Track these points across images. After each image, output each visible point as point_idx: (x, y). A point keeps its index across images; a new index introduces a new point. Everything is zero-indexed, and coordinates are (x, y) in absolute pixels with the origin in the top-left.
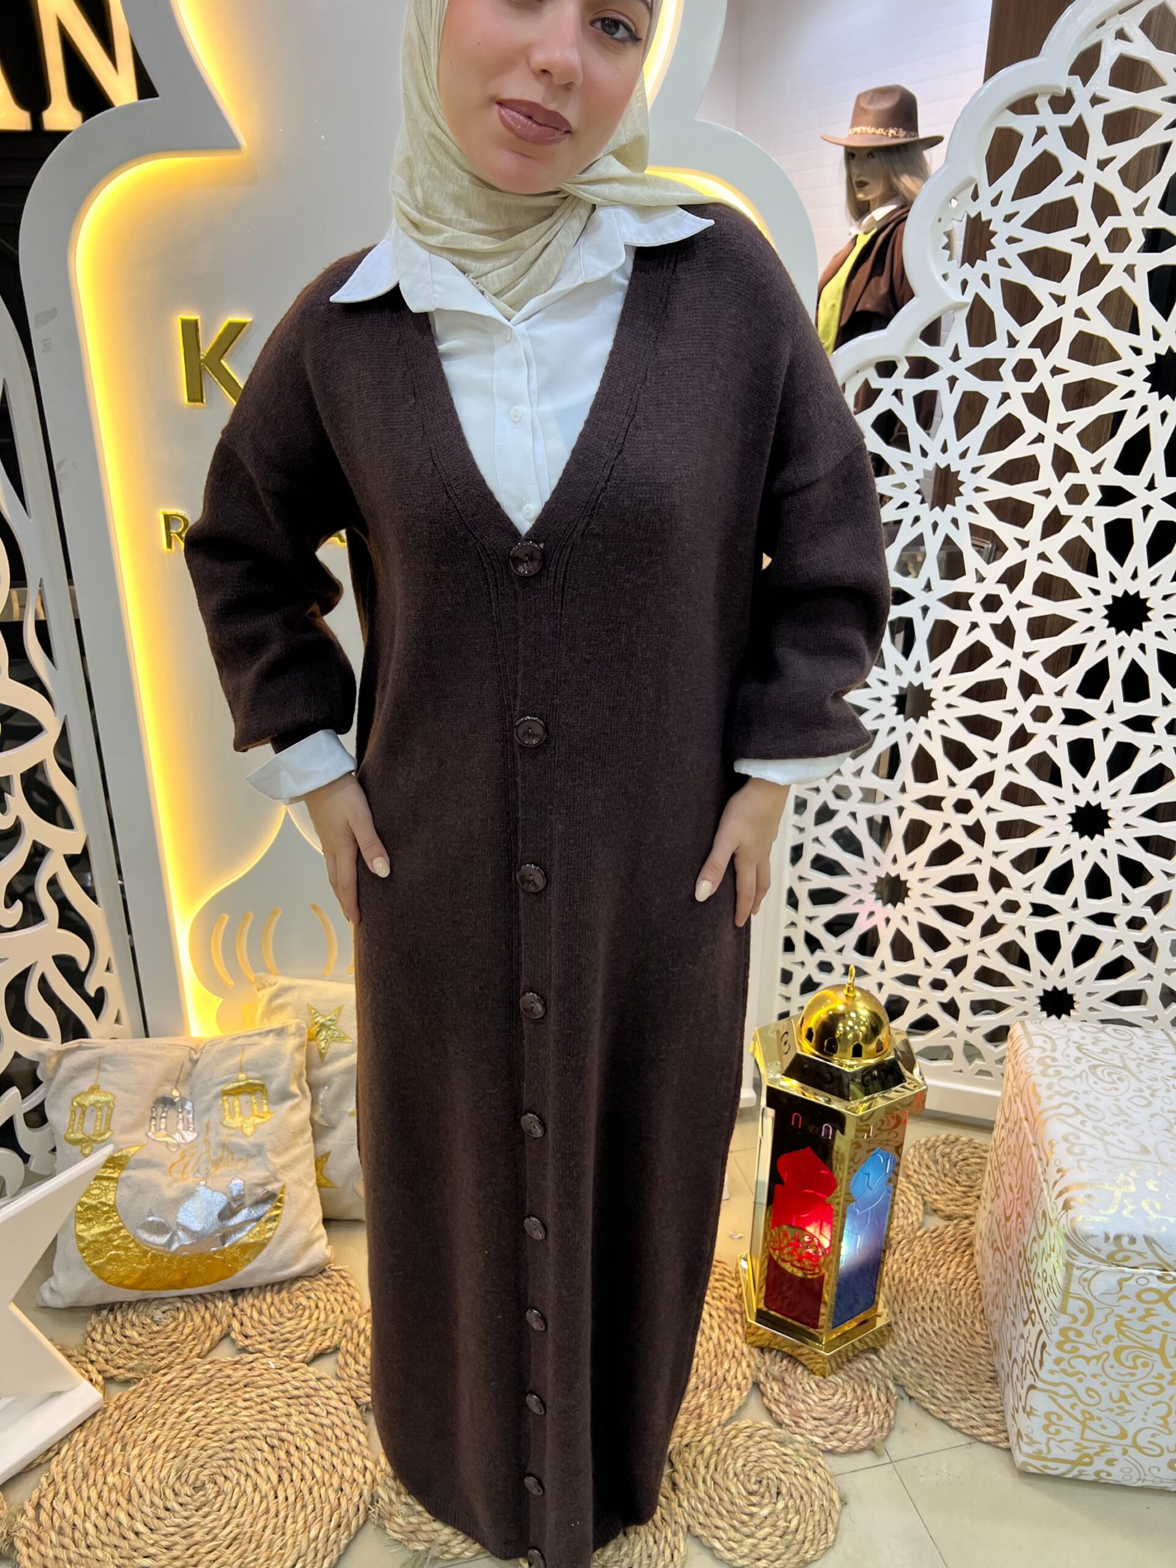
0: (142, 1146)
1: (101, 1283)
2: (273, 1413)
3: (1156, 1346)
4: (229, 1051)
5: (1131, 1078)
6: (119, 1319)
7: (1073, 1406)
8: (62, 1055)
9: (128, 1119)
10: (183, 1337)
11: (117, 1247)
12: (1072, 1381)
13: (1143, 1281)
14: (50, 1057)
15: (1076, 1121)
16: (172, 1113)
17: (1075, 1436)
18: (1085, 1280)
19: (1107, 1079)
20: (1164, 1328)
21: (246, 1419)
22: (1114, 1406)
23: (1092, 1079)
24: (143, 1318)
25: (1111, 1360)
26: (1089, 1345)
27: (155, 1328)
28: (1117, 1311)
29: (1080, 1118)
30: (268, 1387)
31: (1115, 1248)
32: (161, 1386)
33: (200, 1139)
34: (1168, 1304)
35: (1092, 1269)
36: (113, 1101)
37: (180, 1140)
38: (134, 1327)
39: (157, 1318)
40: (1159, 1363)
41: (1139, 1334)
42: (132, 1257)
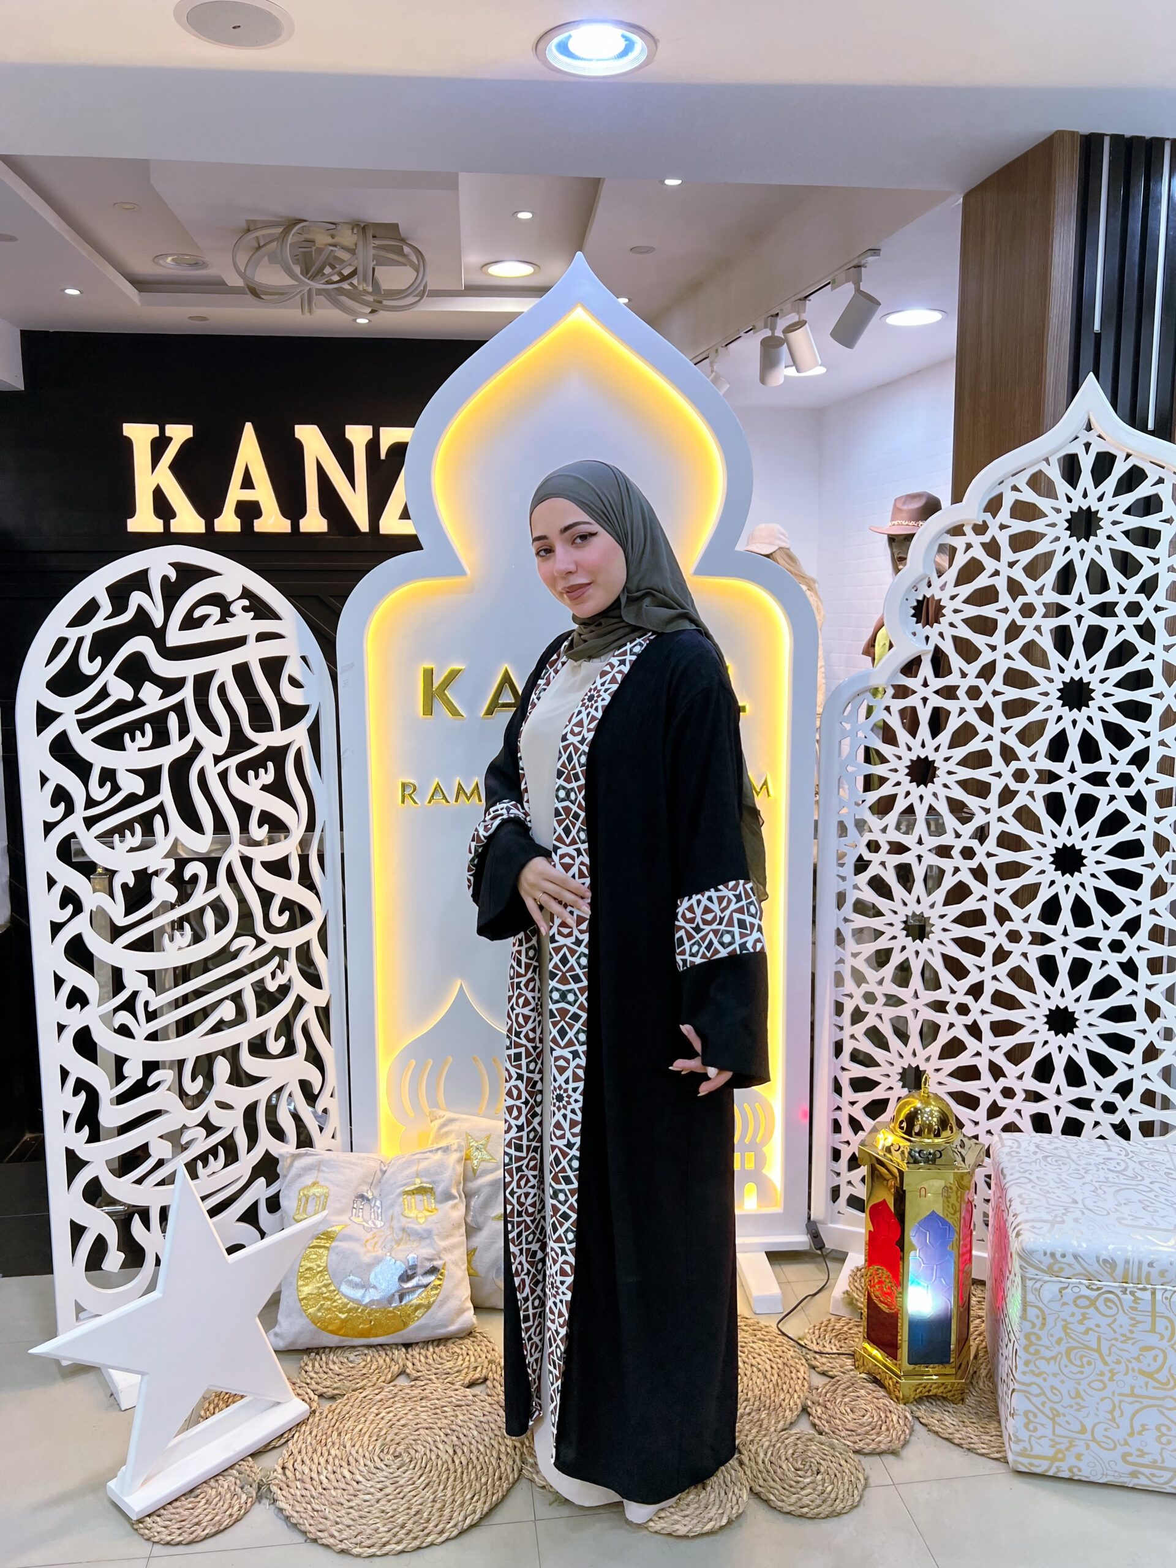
0: (346, 1226)
1: (313, 1326)
2: (445, 1414)
3: (1095, 1346)
4: (409, 1163)
5: (1071, 1162)
6: (324, 1359)
7: (1043, 1404)
8: (295, 1157)
9: (338, 1205)
10: (371, 1371)
11: (327, 1299)
12: (1039, 1380)
13: (1076, 1290)
14: (287, 1156)
15: (1029, 1186)
16: (367, 1207)
17: (1048, 1432)
18: (1036, 1289)
19: (1055, 1163)
20: (1096, 1329)
21: (425, 1417)
22: (1072, 1402)
23: (1043, 1163)
24: (341, 1359)
25: (1064, 1361)
26: (1047, 1347)
27: (351, 1365)
28: (1063, 1315)
29: (1033, 1184)
30: (438, 1399)
31: (1050, 1260)
32: (360, 1399)
33: (386, 1227)
34: (1097, 1308)
35: (1039, 1280)
36: (328, 1193)
37: (372, 1225)
38: (335, 1363)
39: (351, 1359)
40: (1099, 1363)
41: (1080, 1335)
42: (335, 1307)
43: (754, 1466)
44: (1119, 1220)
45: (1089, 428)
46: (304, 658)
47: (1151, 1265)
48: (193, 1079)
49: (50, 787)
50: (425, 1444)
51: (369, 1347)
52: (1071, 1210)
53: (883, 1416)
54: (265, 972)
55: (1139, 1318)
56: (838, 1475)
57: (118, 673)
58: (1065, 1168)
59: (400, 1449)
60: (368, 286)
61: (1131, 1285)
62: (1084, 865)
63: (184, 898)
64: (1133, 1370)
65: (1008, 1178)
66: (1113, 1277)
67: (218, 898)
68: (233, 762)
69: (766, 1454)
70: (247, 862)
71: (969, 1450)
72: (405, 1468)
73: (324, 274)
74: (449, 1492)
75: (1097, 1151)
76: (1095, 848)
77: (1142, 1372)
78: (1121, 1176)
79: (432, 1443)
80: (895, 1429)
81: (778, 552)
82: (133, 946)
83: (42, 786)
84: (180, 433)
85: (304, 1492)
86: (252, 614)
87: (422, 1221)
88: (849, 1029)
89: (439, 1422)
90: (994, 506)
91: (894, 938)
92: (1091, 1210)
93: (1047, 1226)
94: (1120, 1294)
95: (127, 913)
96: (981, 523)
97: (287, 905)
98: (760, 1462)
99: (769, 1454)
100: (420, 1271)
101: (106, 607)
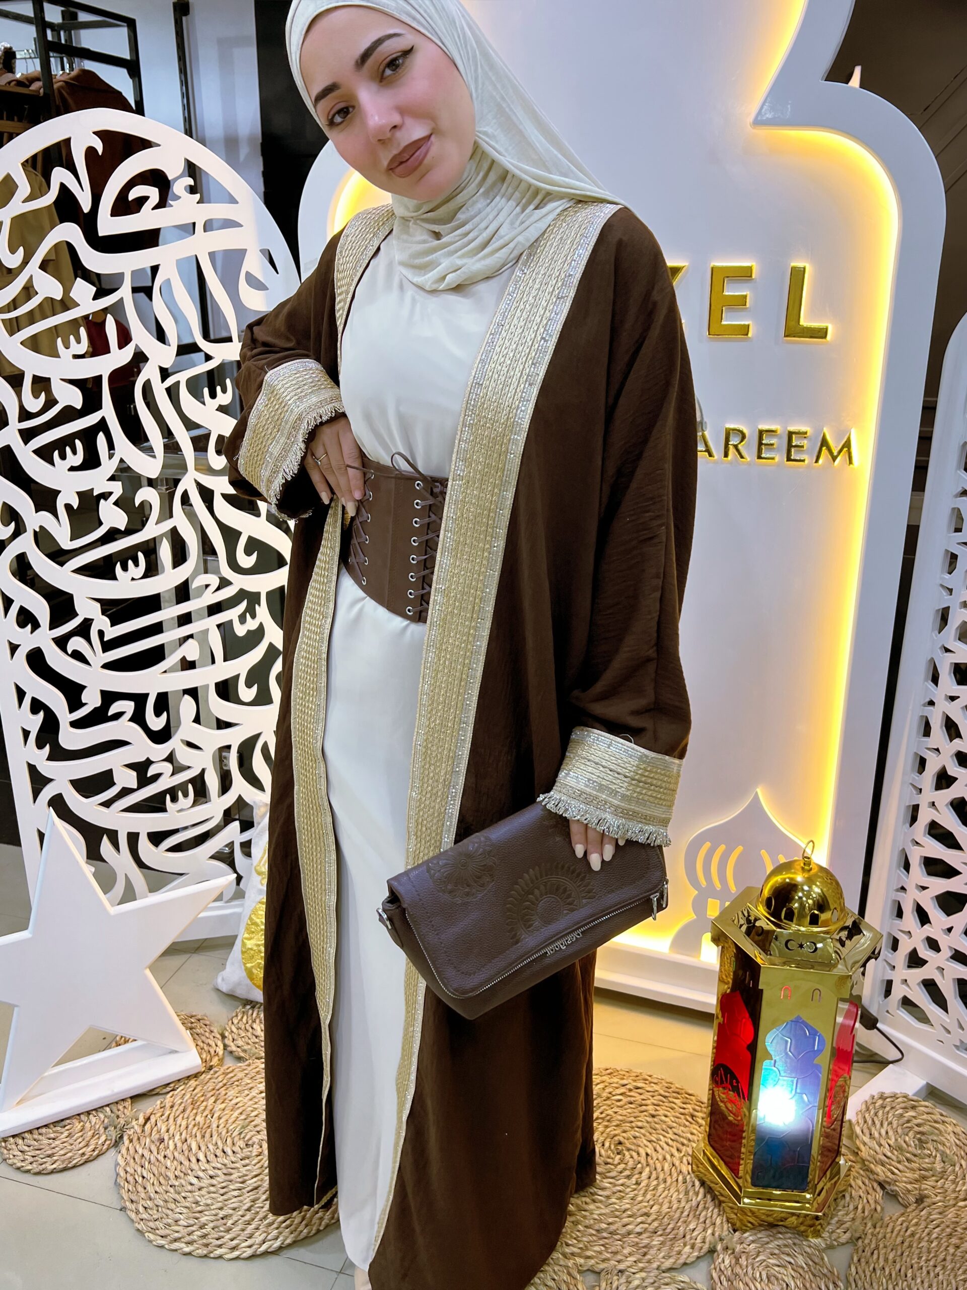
46: (266, 253)
48: (156, 715)
54: (231, 614)
57: (44, 267)
63: (135, 526)
67: (175, 529)
68: (183, 377)
70: (206, 493)
82: (83, 572)
86: (197, 196)
95: (74, 536)
97: (254, 544)
101: (24, 187)
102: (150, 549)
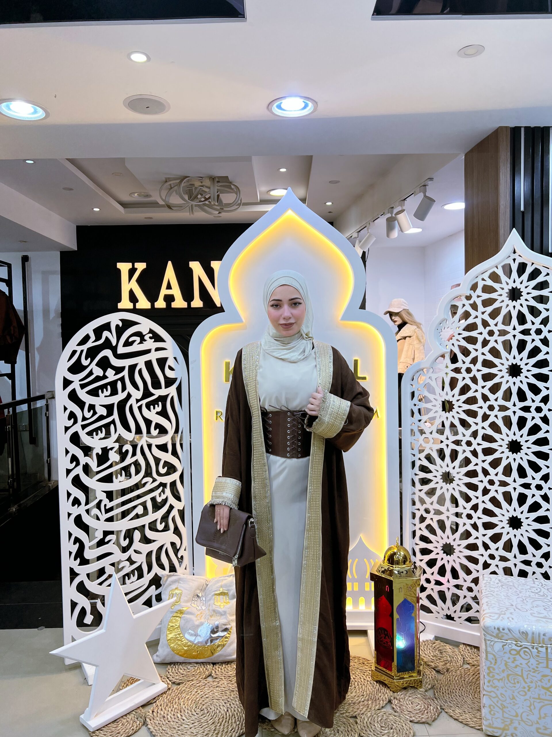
0: (189, 608)
1: (173, 652)
2: (226, 694)
3: (521, 674)
4: (218, 581)
5: (514, 588)
6: (177, 667)
7: (498, 702)
9: (186, 599)
10: (197, 673)
11: (179, 640)
12: (494, 690)
13: (510, 646)
14: (165, 576)
15: (491, 598)
16: (199, 600)
17: (501, 716)
18: (491, 645)
19: (506, 588)
20: (521, 666)
21: (217, 695)
22: (511, 702)
24: (184, 668)
25: (506, 681)
26: (498, 674)
27: (188, 670)
28: (506, 658)
29: (494, 597)
31: (497, 631)
32: (190, 685)
33: (207, 609)
34: (520, 656)
35: (492, 641)
36: (182, 593)
37: (200, 608)
38: (182, 670)
39: (188, 668)
40: (522, 681)
41: (513, 668)
42: (182, 644)
43: (362, 724)
44: (531, 614)
45: (515, 252)
46: (175, 358)
47: (544, 635)
48: (125, 539)
49: (68, 412)
50: (215, 706)
51: (197, 663)
52: (510, 609)
53: (426, 706)
54: (156, 493)
55: (540, 661)
56: (401, 730)
57: (97, 365)
58: (510, 590)
59: (204, 707)
60: (215, 202)
61: (536, 644)
62: (522, 449)
63: (123, 459)
64: (539, 686)
65: (483, 594)
66: (527, 641)
67: (137, 460)
68: (144, 402)
69: (368, 720)
70: (150, 446)
71: (466, 724)
72: (205, 715)
73: (198, 198)
74: (222, 727)
75: (528, 584)
76: (526, 441)
77: (543, 688)
78: (537, 595)
79: (218, 706)
80: (431, 713)
81: (403, 312)
82: (100, 480)
83: (65, 411)
84: (141, 266)
85: (160, 722)
86: (153, 340)
87: (222, 607)
88: (419, 525)
89: (223, 697)
90: (474, 287)
91: (437, 483)
92: (519, 609)
93: (497, 616)
94: (531, 649)
95: (98, 466)
96: (469, 295)
97: (166, 464)
98: (365, 723)
99: (370, 719)
100: (220, 629)
101: (93, 337)
102: (126, 469)
